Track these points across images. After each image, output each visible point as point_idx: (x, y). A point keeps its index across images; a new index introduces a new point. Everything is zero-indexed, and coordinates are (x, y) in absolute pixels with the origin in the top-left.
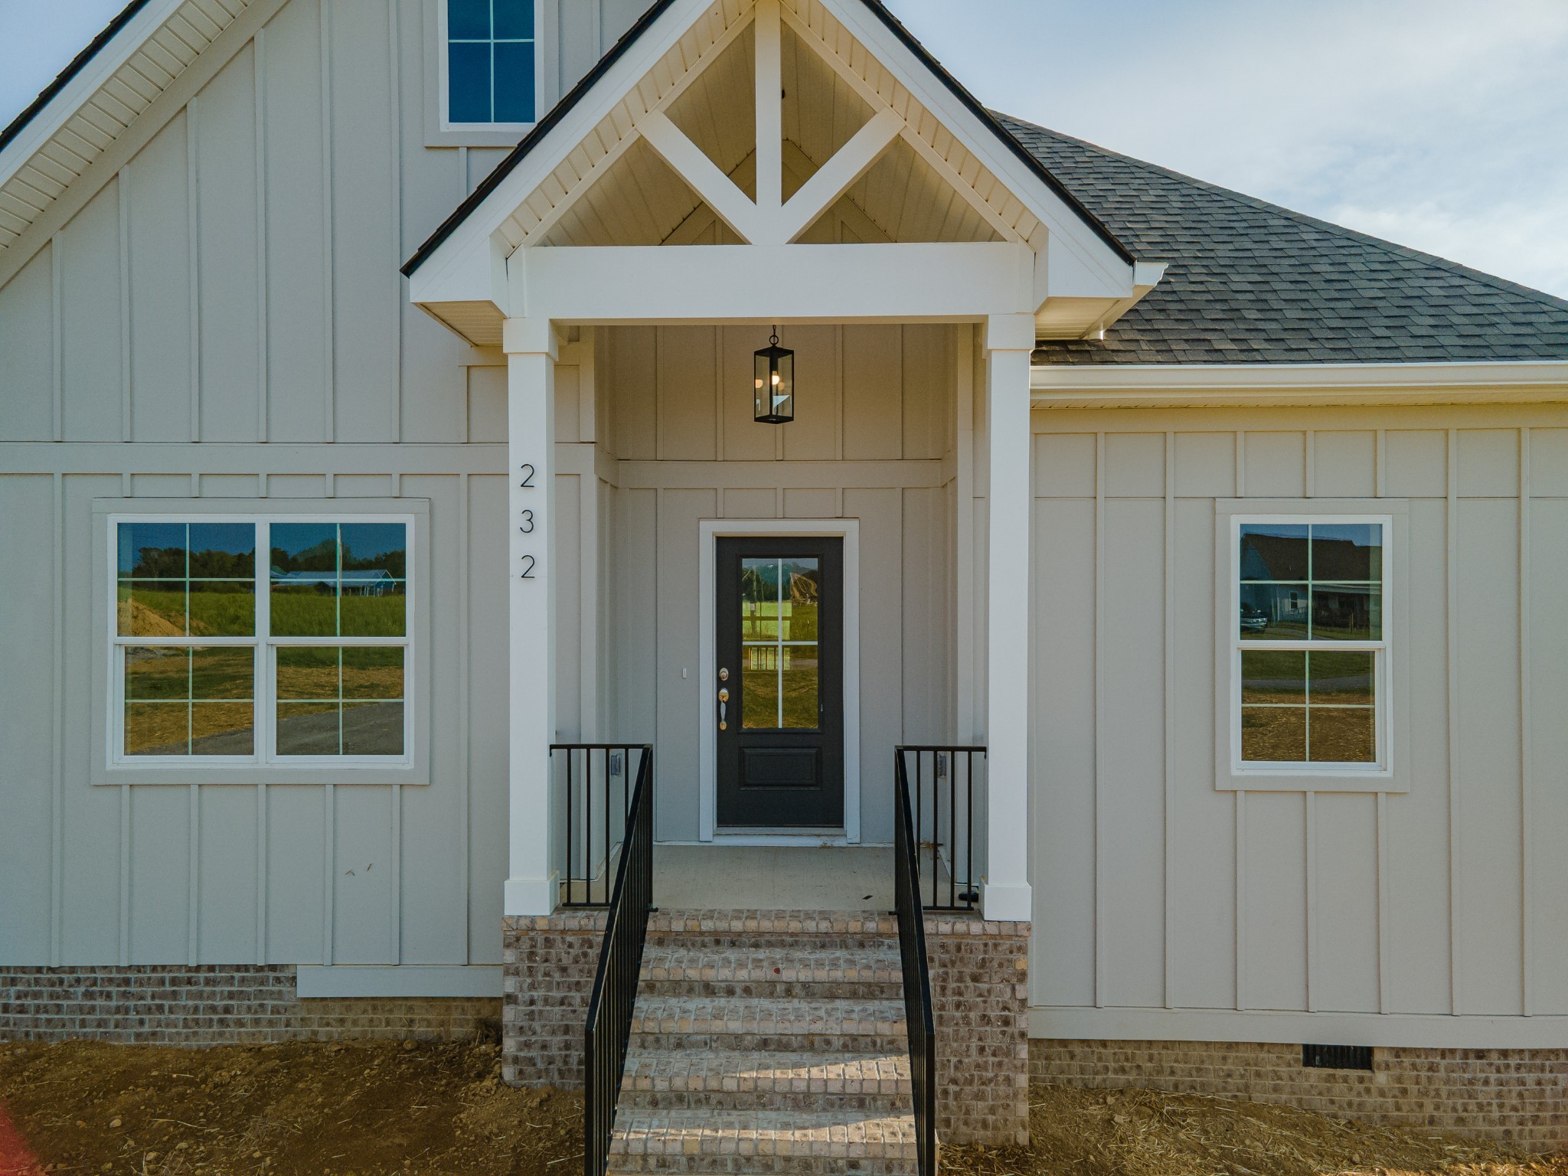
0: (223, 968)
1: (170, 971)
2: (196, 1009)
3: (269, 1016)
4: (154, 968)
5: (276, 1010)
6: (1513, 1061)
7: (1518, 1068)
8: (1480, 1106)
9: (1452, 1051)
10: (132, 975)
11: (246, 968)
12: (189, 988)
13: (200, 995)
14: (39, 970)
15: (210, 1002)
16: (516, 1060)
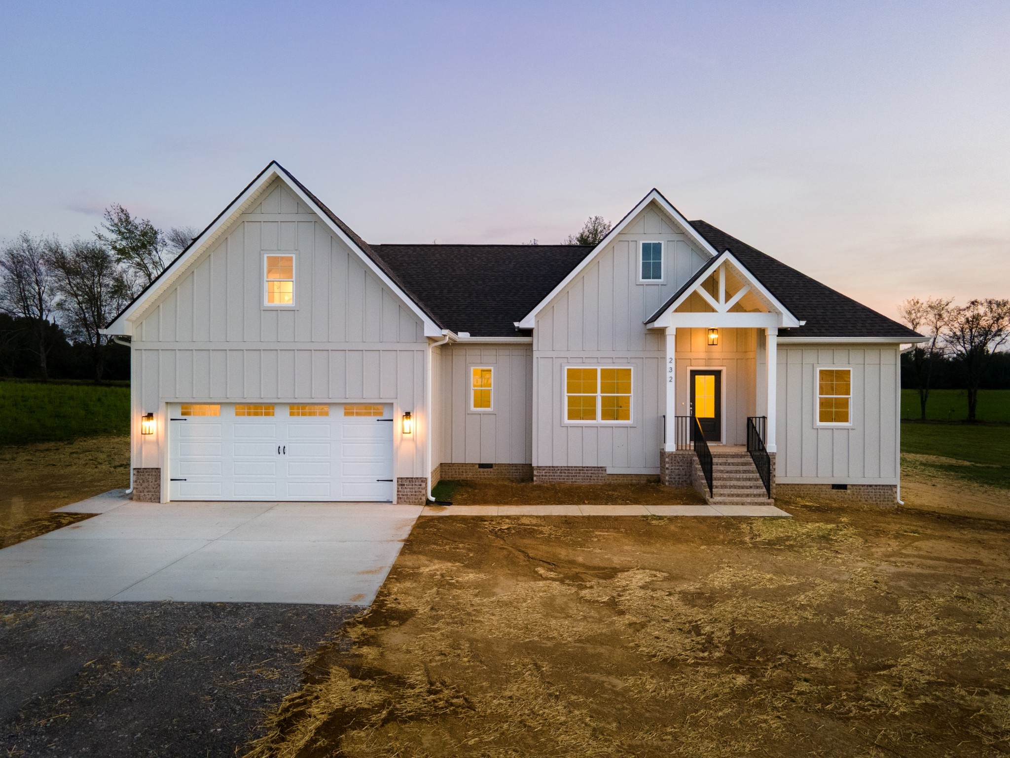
0: (590, 467)
1: (579, 468)
2: (584, 476)
3: (600, 478)
4: (575, 467)
5: (602, 477)
6: (878, 488)
7: (879, 489)
8: (871, 498)
9: (865, 485)
10: (570, 469)
11: (595, 467)
12: (582, 471)
13: (585, 473)
14: (550, 467)
15: (587, 475)
16: (669, 481)
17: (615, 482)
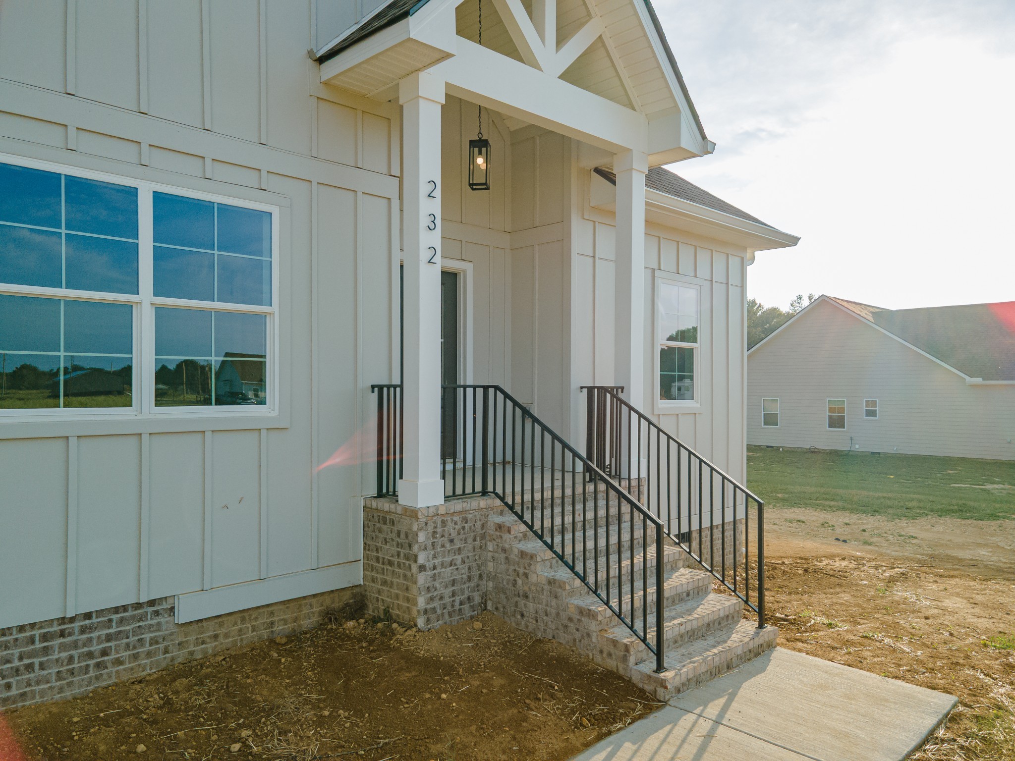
0: (100, 613)
1: (41, 628)
2: (71, 659)
3: (147, 648)
4: (21, 629)
5: (154, 641)
11: (125, 608)
12: (62, 640)
13: (75, 645)
15: (86, 649)
16: (425, 612)
17: (210, 647)
